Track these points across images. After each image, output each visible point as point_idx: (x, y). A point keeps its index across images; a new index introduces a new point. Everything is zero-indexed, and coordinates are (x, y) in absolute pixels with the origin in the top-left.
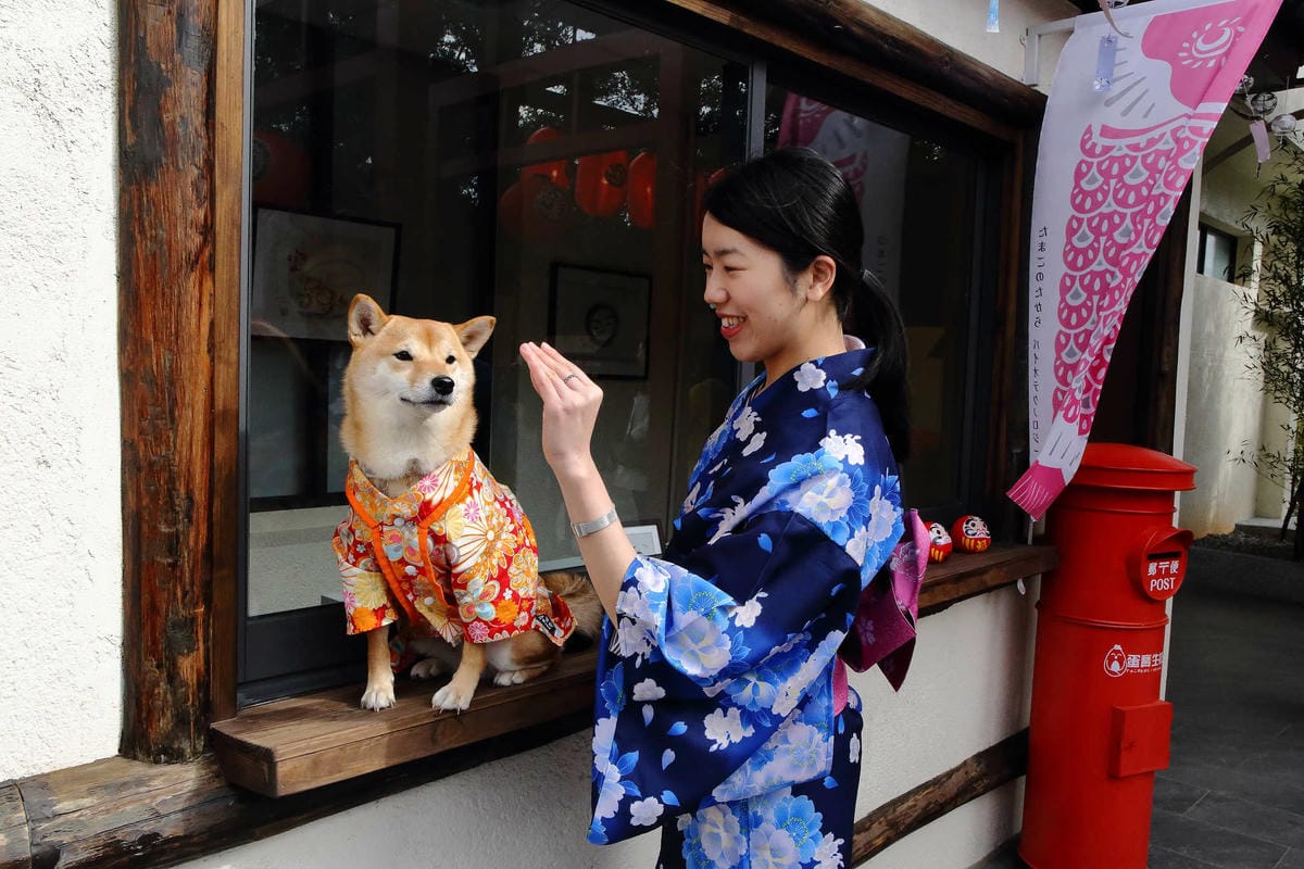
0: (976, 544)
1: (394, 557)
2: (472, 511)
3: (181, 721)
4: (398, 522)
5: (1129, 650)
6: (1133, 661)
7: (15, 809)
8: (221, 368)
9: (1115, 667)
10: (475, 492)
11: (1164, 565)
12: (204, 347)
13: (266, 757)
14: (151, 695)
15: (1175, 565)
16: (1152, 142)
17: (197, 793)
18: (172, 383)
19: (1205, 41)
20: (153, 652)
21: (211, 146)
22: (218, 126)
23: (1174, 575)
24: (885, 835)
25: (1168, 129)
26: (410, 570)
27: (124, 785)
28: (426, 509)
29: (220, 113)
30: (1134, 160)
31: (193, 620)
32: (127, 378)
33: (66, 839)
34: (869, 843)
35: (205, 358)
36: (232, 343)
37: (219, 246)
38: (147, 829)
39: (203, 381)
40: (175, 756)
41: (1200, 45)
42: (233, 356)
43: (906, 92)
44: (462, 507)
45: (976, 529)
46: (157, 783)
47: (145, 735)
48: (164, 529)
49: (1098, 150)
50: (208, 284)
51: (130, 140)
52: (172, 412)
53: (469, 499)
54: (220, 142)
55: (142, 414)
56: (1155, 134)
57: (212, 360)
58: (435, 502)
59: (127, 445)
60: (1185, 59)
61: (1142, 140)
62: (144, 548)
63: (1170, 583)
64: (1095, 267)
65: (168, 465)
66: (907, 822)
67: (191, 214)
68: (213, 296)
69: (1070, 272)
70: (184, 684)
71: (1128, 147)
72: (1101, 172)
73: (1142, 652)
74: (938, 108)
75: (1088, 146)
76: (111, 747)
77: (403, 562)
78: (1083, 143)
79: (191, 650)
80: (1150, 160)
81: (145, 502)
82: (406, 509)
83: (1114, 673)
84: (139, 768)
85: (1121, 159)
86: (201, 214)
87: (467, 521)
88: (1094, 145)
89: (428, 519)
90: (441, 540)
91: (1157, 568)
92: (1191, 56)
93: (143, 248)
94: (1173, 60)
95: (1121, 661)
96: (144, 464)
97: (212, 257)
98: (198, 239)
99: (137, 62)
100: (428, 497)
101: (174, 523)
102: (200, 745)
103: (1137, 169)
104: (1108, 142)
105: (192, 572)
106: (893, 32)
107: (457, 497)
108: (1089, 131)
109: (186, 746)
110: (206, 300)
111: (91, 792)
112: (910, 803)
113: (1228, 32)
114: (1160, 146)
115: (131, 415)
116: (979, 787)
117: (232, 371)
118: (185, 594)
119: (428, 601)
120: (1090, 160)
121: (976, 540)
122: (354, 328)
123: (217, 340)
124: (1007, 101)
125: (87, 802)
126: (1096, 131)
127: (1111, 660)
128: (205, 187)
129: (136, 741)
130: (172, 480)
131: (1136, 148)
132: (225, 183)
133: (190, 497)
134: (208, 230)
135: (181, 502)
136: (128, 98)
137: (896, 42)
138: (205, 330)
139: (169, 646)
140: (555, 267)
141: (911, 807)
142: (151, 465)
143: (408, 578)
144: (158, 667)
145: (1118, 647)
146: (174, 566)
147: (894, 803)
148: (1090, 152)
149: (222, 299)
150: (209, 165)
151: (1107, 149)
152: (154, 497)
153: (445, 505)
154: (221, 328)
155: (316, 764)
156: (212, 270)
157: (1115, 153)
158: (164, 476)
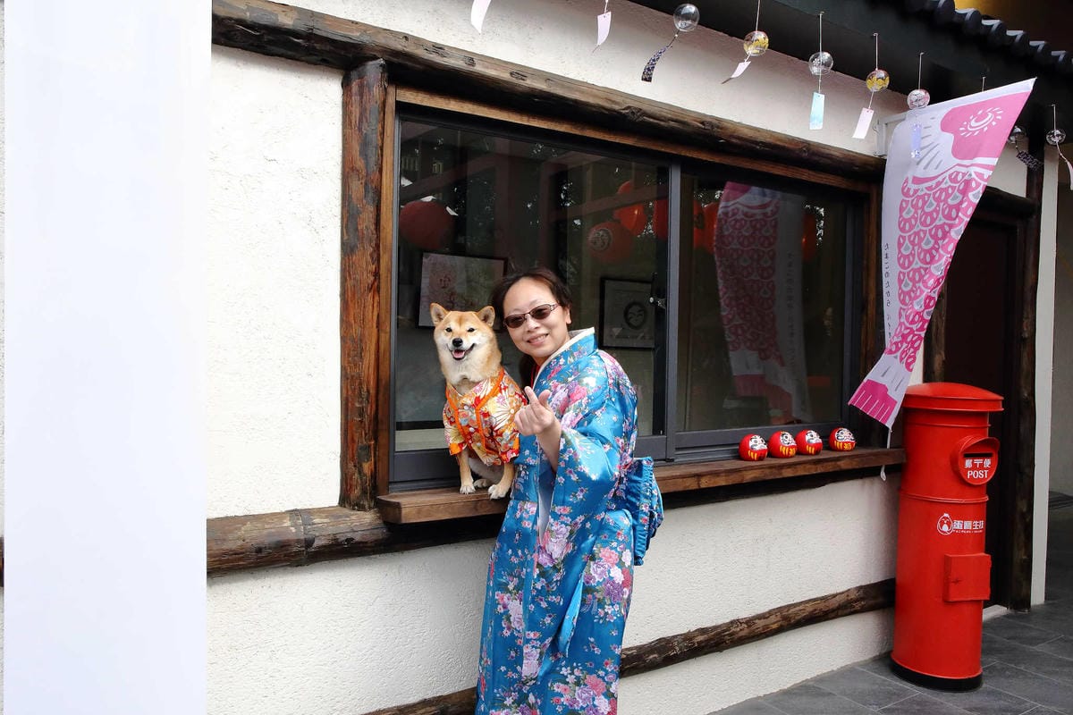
0: (843, 445)
1: (464, 424)
2: (501, 400)
3: (364, 492)
4: (466, 408)
5: (955, 517)
6: (958, 525)
7: (298, 519)
8: (382, 335)
9: (945, 528)
10: (503, 391)
11: (978, 461)
12: (375, 325)
13: (398, 506)
14: (351, 479)
15: (988, 462)
16: (939, 184)
17: (370, 524)
18: (361, 341)
19: (976, 121)
20: (353, 459)
21: (378, 237)
22: (381, 228)
23: (987, 469)
24: (779, 623)
25: (947, 174)
26: (471, 429)
27: (340, 517)
28: (478, 400)
29: (382, 222)
30: (929, 195)
31: (369, 446)
32: (343, 339)
33: (317, 534)
34: (766, 626)
35: (375, 330)
36: (387, 324)
37: (382, 281)
38: (349, 535)
39: (374, 341)
40: (362, 508)
41: (973, 123)
42: (388, 329)
43: (778, 170)
44: (496, 398)
45: (844, 436)
46: (353, 517)
47: (349, 497)
48: (357, 405)
49: (911, 193)
50: (377, 298)
51: (346, 238)
52: (361, 353)
53: (499, 395)
54: (382, 235)
55: (349, 354)
56: (940, 179)
57: (378, 331)
58: (481, 397)
59: (343, 368)
60: (963, 131)
61: (933, 183)
62: (349, 413)
63: (984, 473)
64: (914, 266)
65: (359, 377)
66: (797, 618)
67: (370, 268)
68: (379, 303)
69: (902, 270)
70: (365, 475)
71: (926, 188)
72: (912, 206)
73: (964, 519)
74: (804, 178)
75: (905, 190)
76: (335, 501)
77: (468, 426)
78: (903, 189)
79: (368, 461)
80: (937, 195)
81: (350, 393)
82: (469, 401)
83: (944, 532)
84: (346, 511)
85: (922, 197)
86: (374, 267)
87: (499, 405)
88: (909, 189)
89: (479, 405)
90: (486, 415)
91: (973, 462)
92: (967, 130)
93: (350, 283)
94: (956, 133)
95: (949, 524)
96: (349, 377)
97: (379, 287)
98: (372, 278)
99: (349, 205)
100: (478, 395)
101: (361, 403)
102: (372, 504)
103: (931, 203)
104: (916, 187)
105: (369, 425)
106: (761, 139)
107: (493, 394)
108: (906, 181)
109: (366, 503)
110: (375, 305)
111: (327, 517)
112: (801, 607)
113: (990, 115)
114: (943, 186)
115: (345, 355)
116: (858, 606)
117: (388, 337)
118: (366, 434)
119: (479, 444)
120: (907, 199)
121: (843, 443)
122: (435, 318)
123: (381, 321)
124: (857, 168)
125: (325, 520)
126: (910, 180)
127: (942, 523)
128: (375, 256)
129: (344, 499)
130: (360, 384)
131: (929, 188)
132: (384, 253)
133: (368, 391)
134: (377, 274)
135: (364, 394)
136: (345, 220)
137: (764, 144)
138: (375, 318)
139: (359, 457)
140: (603, 280)
141: (800, 610)
142: (352, 377)
143: (470, 433)
144: (355, 466)
145: (946, 515)
146: (361, 421)
147: (789, 607)
148: (906, 194)
149: (383, 302)
150: (378, 246)
151: (916, 191)
152: (354, 391)
153: (487, 398)
154: (383, 316)
155: (419, 512)
156: (379, 292)
157: (920, 193)
158: (358, 381)
